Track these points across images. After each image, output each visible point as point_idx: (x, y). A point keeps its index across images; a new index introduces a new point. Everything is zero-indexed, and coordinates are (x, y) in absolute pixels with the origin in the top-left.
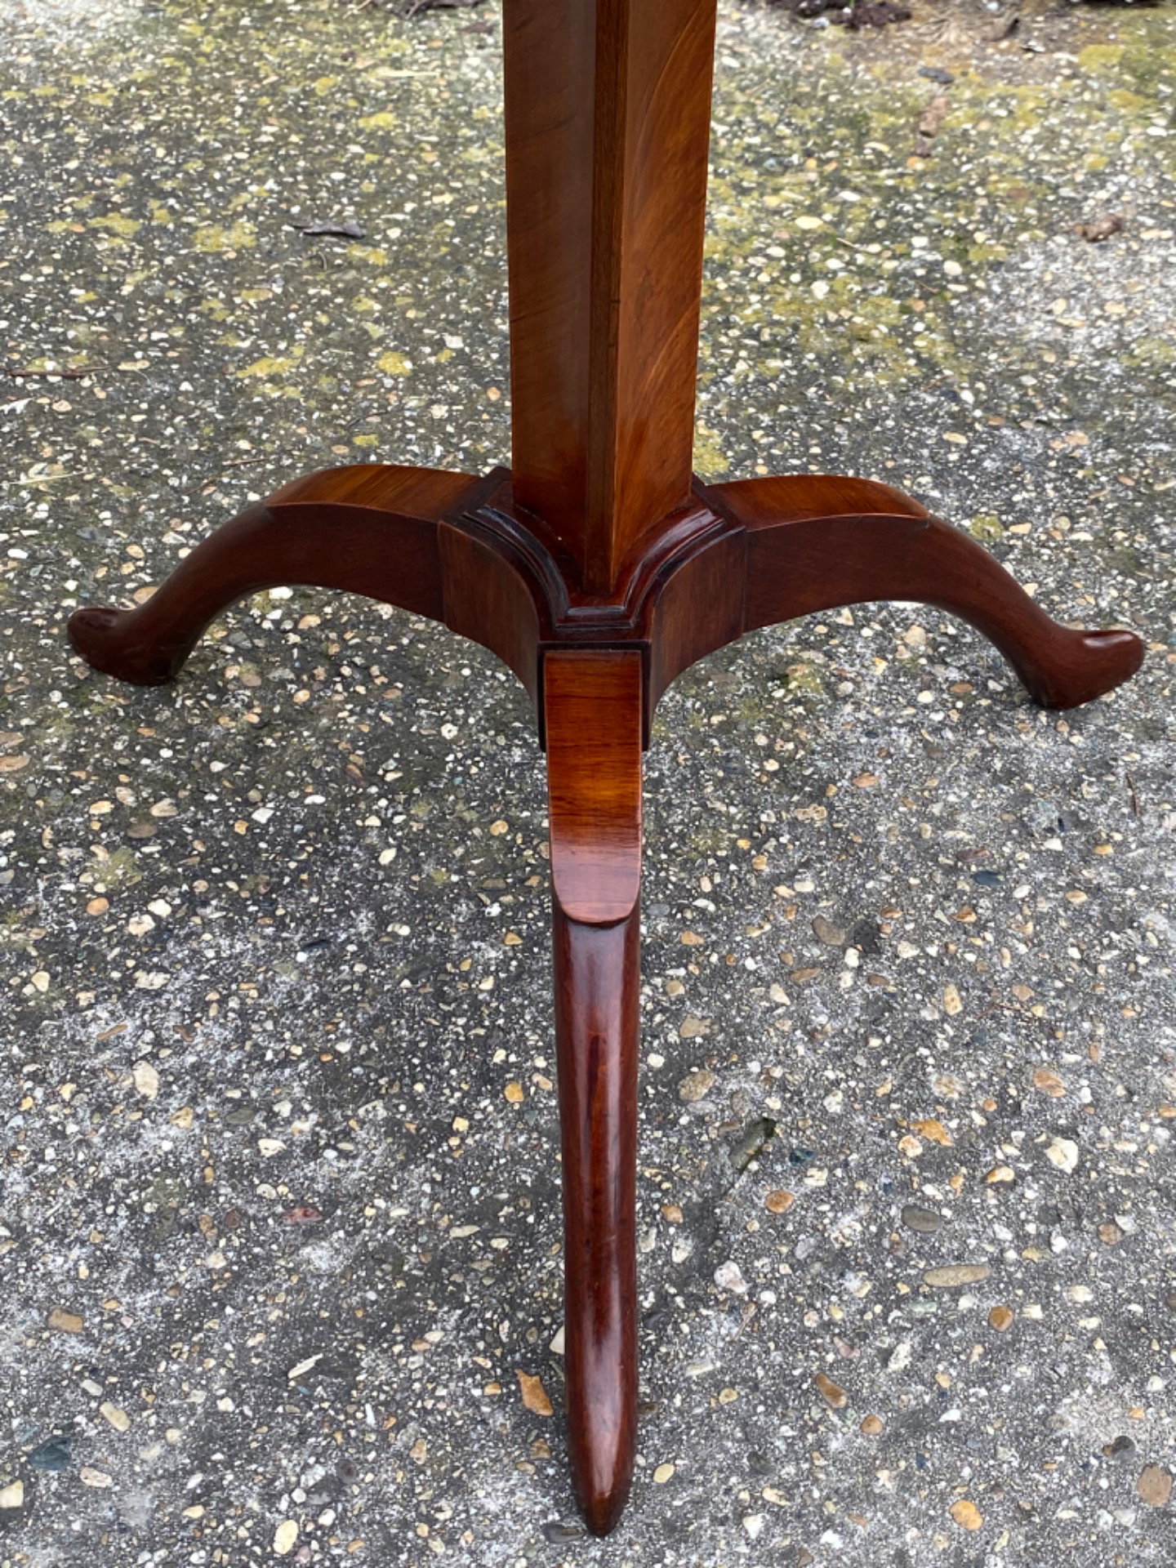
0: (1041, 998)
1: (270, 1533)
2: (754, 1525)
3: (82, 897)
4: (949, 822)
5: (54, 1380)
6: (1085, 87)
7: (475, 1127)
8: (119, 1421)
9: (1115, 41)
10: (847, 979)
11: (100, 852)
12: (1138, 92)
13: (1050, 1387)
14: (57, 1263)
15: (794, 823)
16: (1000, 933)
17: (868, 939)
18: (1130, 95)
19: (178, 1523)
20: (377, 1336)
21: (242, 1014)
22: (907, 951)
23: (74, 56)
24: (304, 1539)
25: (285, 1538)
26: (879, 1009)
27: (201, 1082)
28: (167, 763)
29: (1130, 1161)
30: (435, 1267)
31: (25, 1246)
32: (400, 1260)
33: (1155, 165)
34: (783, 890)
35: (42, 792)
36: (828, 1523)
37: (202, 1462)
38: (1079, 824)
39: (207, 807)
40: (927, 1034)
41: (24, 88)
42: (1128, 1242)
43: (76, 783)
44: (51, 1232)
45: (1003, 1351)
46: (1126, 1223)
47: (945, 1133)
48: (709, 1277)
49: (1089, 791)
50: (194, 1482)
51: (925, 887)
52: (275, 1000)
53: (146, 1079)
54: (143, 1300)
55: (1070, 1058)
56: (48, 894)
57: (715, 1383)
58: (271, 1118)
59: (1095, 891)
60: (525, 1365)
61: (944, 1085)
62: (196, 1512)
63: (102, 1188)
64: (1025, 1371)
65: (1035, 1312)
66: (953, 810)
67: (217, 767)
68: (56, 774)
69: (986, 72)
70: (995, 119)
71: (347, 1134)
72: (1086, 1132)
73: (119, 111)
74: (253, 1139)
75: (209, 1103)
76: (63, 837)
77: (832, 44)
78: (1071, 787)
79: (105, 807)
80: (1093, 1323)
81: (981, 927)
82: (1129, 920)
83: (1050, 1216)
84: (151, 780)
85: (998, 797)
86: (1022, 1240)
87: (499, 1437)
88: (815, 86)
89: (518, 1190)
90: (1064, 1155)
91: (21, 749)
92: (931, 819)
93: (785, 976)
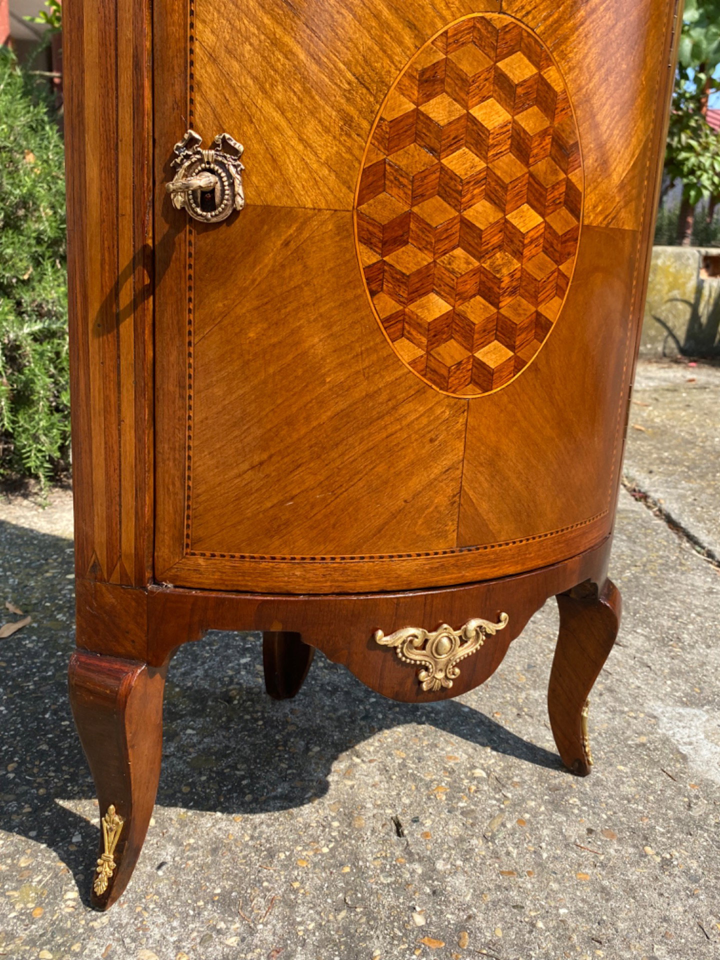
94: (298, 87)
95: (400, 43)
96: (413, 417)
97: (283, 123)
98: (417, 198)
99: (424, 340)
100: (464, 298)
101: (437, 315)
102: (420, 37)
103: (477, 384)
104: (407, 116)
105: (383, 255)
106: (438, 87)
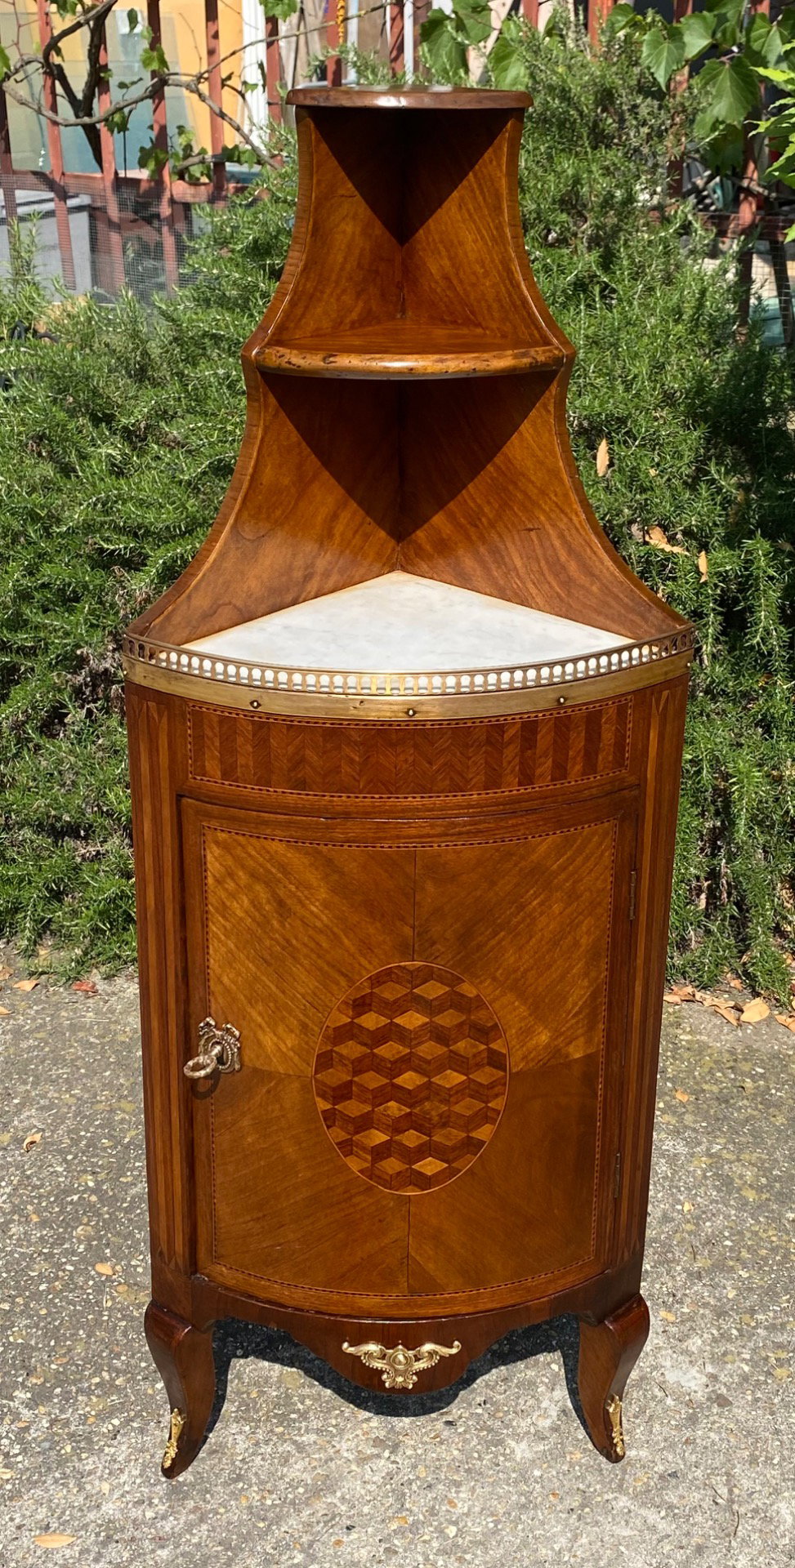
94: (271, 1005)
95: (337, 984)
96: (364, 1205)
97: (264, 1024)
98: (357, 1072)
99: (369, 1158)
100: (398, 1130)
101: (378, 1142)
102: (351, 981)
103: (415, 1185)
104: (345, 1025)
105: (334, 1104)
106: (366, 1008)
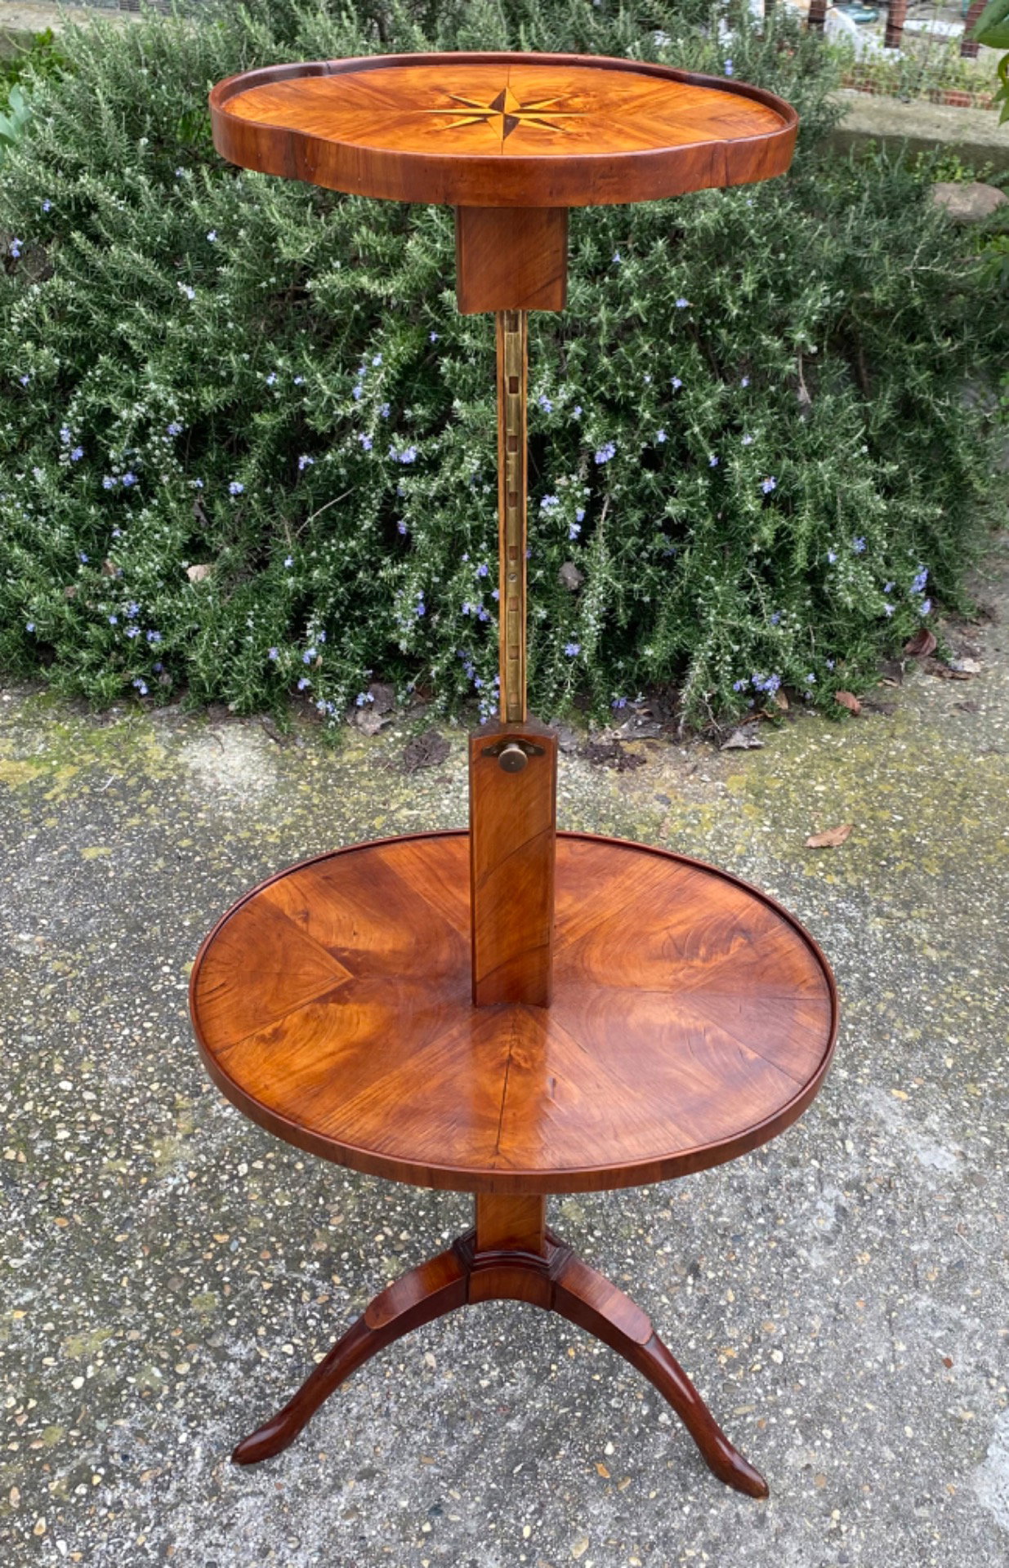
0: (763, 1291)
1: (521, 1530)
2: (686, 1509)
3: (383, 1279)
4: (718, 1214)
5: (428, 1482)
6: (732, 804)
7: (560, 1368)
8: (458, 1497)
9: (742, 773)
10: (689, 1290)
11: (386, 1260)
12: (756, 805)
13: (782, 1448)
14: (417, 1438)
15: (659, 1219)
16: (745, 1264)
17: (695, 1270)
18: (752, 807)
19: (488, 1531)
20: (542, 1455)
21: (460, 1327)
22: (711, 1275)
23: (252, 810)
24: (533, 1532)
25: (527, 1532)
26: (704, 1301)
27: (450, 1358)
28: (400, 1214)
29: (801, 1357)
30: (557, 1425)
31: (404, 1432)
32: (543, 1425)
33: (767, 850)
34: (659, 1252)
35: (354, 1233)
36: (711, 1506)
37: (490, 1508)
38: (772, 1210)
39: (421, 1233)
40: (722, 1311)
41: (234, 833)
42: (804, 1389)
43: (366, 1227)
44: (412, 1426)
45: (764, 1436)
46: (803, 1382)
47: (733, 1352)
48: (656, 1419)
49: (772, 1194)
50: (490, 1515)
51: (715, 1244)
52: (471, 1321)
53: (430, 1359)
54: (454, 1449)
55: (776, 1316)
56: (369, 1281)
57: (665, 1459)
58: (482, 1371)
59: (779, 1241)
60: (597, 1460)
61: (732, 1333)
62: (493, 1526)
63: (426, 1406)
64: (772, 1443)
65: (773, 1420)
66: (721, 1208)
67: (421, 1213)
68: (356, 1224)
69: (686, 796)
70: (692, 826)
71: (512, 1375)
72: (785, 1346)
73: (284, 846)
74: (477, 1381)
75: (457, 1367)
76: (368, 1253)
77: (612, 782)
78: (764, 1193)
79: (380, 1238)
80: (793, 1422)
81: (737, 1261)
82: (793, 1254)
83: (775, 1382)
84: (396, 1222)
85: (736, 1200)
86: (766, 1392)
87: (593, 1488)
88: (608, 809)
89: (581, 1393)
90: (778, 1357)
91: (339, 1212)
92: (713, 1213)
93: (665, 1291)
